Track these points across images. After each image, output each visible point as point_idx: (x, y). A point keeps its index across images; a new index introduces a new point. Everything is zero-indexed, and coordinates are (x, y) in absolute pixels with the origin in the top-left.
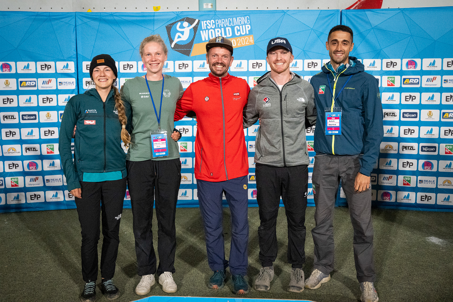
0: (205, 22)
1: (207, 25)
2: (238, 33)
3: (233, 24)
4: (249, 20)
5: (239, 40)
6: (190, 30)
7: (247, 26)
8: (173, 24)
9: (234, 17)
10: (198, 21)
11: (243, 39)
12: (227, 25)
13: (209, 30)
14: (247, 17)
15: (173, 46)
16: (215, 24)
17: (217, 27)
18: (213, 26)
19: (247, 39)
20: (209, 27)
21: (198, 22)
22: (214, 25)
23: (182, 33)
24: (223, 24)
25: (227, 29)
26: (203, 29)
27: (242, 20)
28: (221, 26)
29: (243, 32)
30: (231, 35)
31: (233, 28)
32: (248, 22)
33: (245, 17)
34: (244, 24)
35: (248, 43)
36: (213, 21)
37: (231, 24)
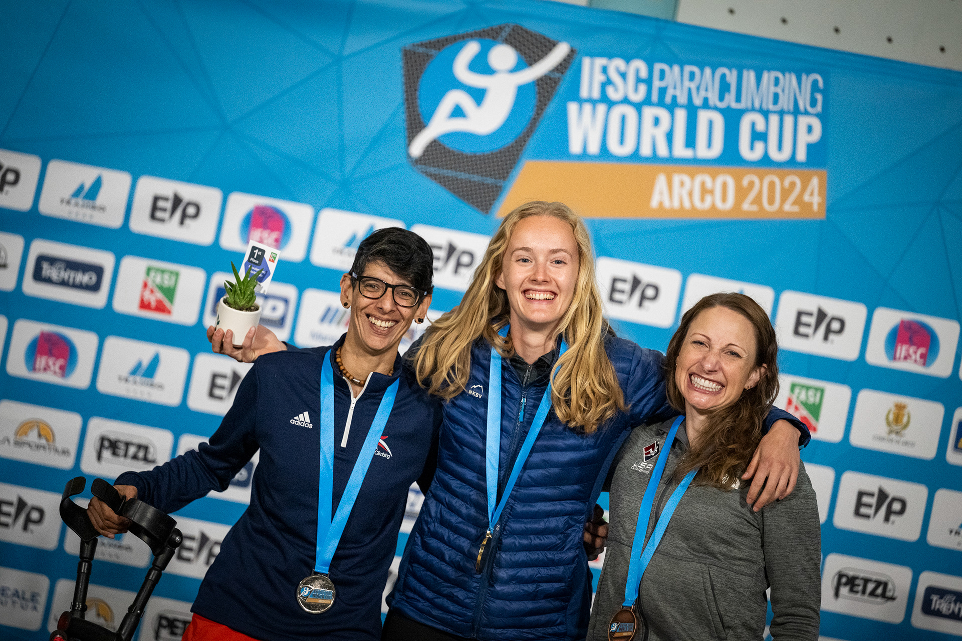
0: (600, 62)
1: (608, 82)
2: (752, 148)
3: (738, 99)
4: (819, 97)
5: (751, 184)
6: (522, 90)
7: (803, 121)
8: (440, 44)
9: (749, 68)
10: (569, 56)
11: (772, 185)
12: (706, 100)
13: (611, 104)
14: (815, 82)
15: (417, 148)
16: (649, 82)
17: (655, 97)
18: (636, 90)
19: (793, 185)
20: (616, 90)
21: (565, 60)
22: (643, 88)
23: (478, 95)
24: (690, 90)
25: (704, 117)
26: (584, 93)
27: (783, 90)
28: (674, 98)
29: (780, 147)
30: (717, 150)
31: (732, 119)
32: (813, 103)
33: (804, 77)
34: (791, 108)
35: (796, 209)
36: (639, 66)
37: (727, 96)
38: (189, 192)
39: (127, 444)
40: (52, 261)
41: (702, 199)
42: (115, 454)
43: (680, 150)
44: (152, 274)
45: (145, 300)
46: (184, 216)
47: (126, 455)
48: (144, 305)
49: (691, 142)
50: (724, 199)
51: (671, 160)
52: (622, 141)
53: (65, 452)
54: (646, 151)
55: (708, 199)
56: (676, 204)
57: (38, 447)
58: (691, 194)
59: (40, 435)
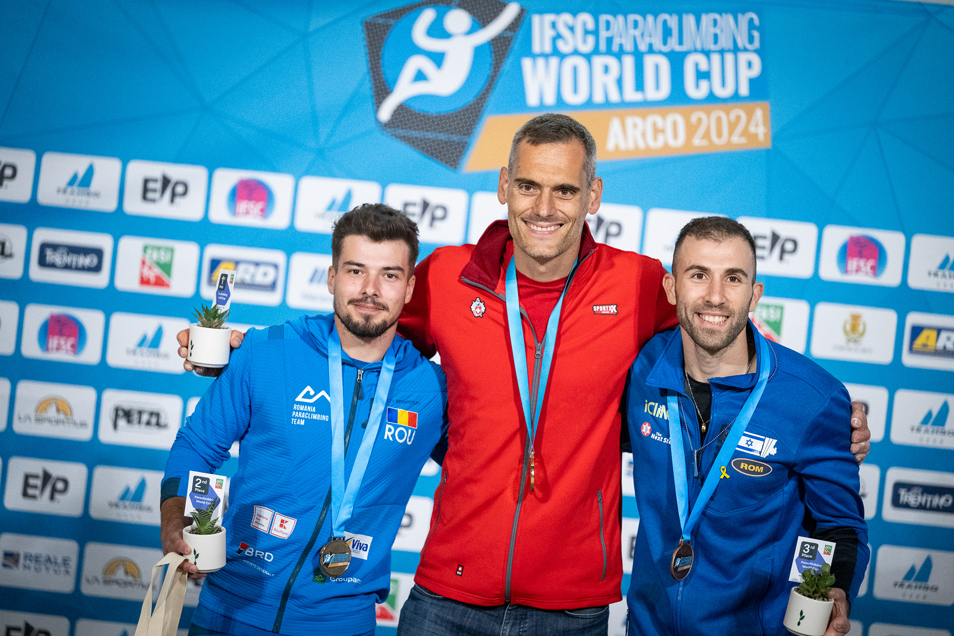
0: (549, 18)
1: (558, 36)
2: (697, 86)
3: (681, 43)
4: (756, 34)
5: (700, 120)
6: (478, 51)
7: (743, 58)
9: (687, 12)
10: (519, 14)
11: (719, 120)
12: (651, 45)
13: (562, 56)
14: (751, 20)
15: (386, 112)
16: (596, 33)
17: (603, 47)
18: (585, 41)
19: (738, 118)
20: (566, 43)
21: (516, 19)
22: (591, 39)
23: (438, 59)
24: (635, 37)
25: (650, 61)
26: (536, 48)
27: (722, 31)
28: (621, 46)
29: (723, 84)
30: (665, 90)
31: (677, 61)
32: (751, 40)
33: (740, 16)
34: (730, 46)
35: (743, 140)
36: (586, 18)
37: (669, 40)
38: (176, 172)
39: (140, 413)
40: (55, 247)
41: (655, 138)
42: (129, 421)
43: (631, 95)
44: (149, 252)
45: (144, 277)
46: (174, 195)
47: (139, 422)
48: (144, 281)
49: (640, 85)
50: (675, 136)
51: (624, 105)
52: (575, 90)
53: (83, 425)
54: (599, 98)
55: (661, 138)
56: (631, 145)
57: (58, 422)
58: (644, 134)
59: (58, 410)
